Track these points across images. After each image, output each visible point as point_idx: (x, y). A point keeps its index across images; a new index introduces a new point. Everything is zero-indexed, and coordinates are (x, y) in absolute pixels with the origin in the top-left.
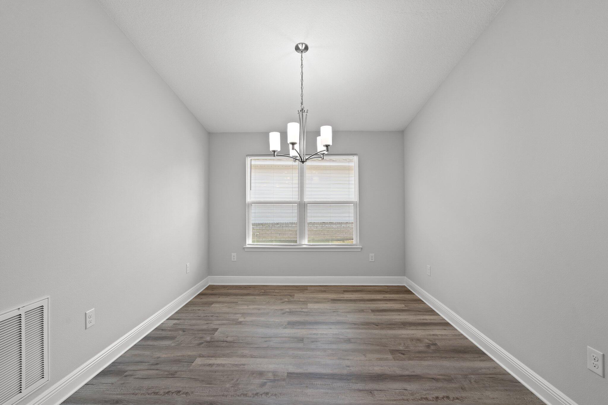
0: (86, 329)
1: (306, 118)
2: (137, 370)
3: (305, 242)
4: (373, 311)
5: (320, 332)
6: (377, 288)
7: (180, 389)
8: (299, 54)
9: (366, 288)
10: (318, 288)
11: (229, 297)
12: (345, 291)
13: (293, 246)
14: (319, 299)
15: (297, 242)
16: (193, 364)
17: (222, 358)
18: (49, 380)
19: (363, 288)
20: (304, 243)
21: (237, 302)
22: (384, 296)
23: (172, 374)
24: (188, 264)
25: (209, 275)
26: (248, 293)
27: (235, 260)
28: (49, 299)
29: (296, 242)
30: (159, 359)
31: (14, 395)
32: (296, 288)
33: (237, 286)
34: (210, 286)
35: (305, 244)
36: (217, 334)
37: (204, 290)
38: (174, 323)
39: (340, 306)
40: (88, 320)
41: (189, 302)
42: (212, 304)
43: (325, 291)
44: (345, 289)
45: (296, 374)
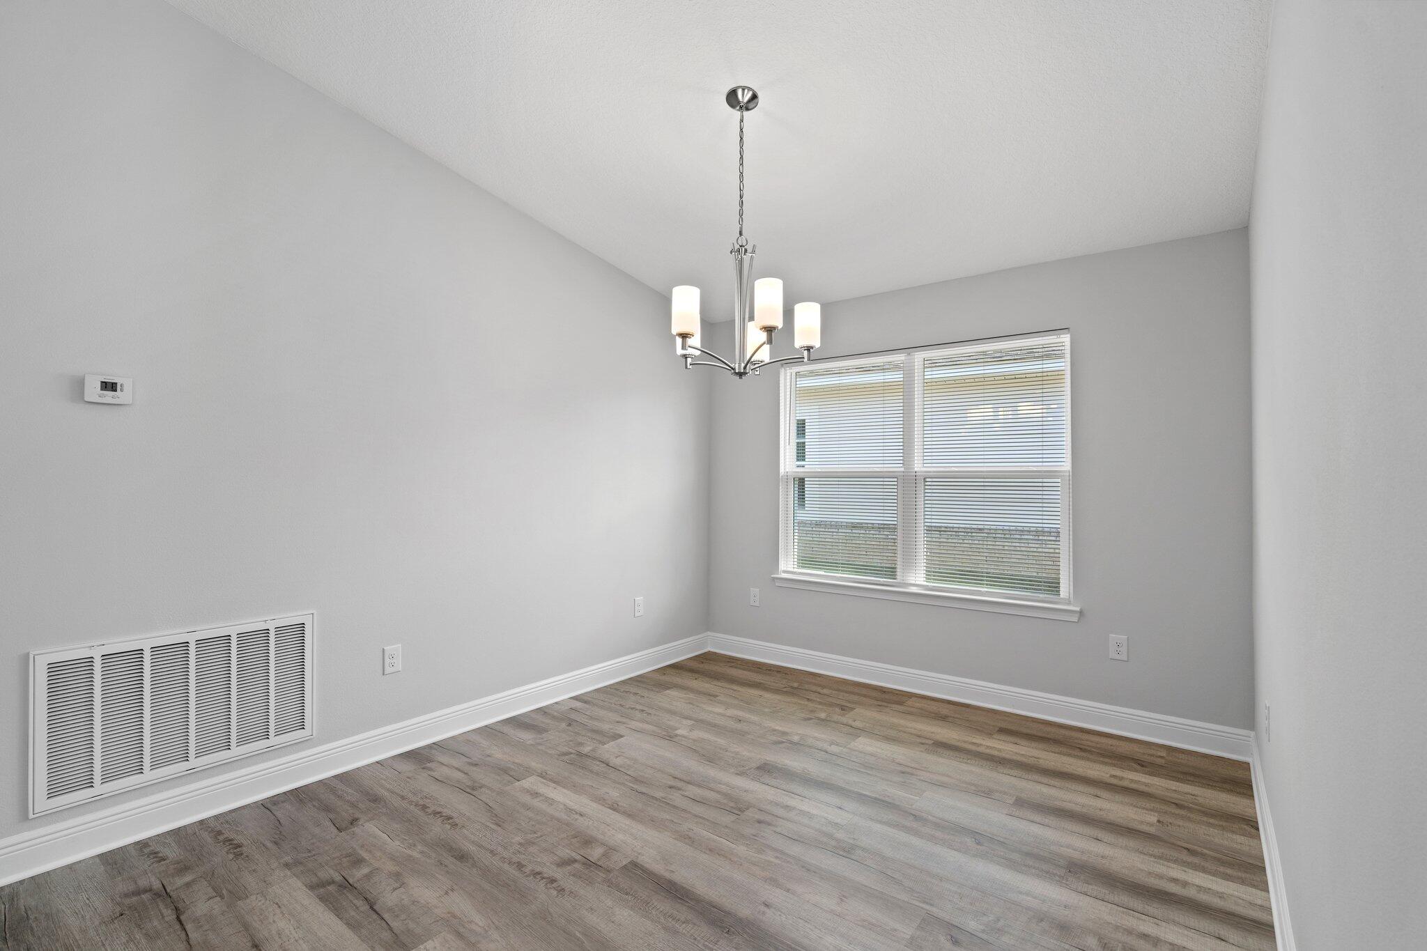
0: (383, 674)
1: (751, 265)
2: (445, 765)
3: (917, 578)
4: (1021, 803)
5: (805, 806)
6: (1124, 748)
7: (454, 815)
8: (736, 114)
9: (1085, 736)
10: (934, 707)
11: (716, 683)
12: (1002, 731)
13: (883, 585)
14: (905, 732)
15: (898, 577)
16: (517, 784)
17: (565, 791)
18: (314, 734)
19: (1067, 733)
20: (913, 582)
21: (715, 696)
22: (1118, 772)
23: (474, 789)
24: (639, 599)
25: (708, 629)
26: (760, 684)
27: (757, 604)
28: (315, 615)
29: (893, 576)
30: (488, 759)
31: (258, 739)
32: (874, 694)
33: (757, 664)
34: (709, 653)
35: (917, 583)
36: (611, 746)
37: (690, 659)
38: (573, 706)
39: (944, 765)
40: (387, 661)
41: (638, 676)
42: (668, 688)
43: (944, 718)
44: (1004, 725)
45: (643, 870)
